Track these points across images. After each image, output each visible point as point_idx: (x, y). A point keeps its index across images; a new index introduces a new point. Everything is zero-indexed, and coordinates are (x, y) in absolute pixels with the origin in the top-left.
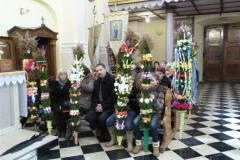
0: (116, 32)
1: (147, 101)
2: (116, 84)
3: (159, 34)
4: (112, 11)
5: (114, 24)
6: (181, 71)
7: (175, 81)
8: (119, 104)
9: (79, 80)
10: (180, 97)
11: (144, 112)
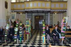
0: (13, 17)
1: (21, 32)
2: (15, 29)
3: (24, 17)
4: (12, 12)
5: (12, 15)
6: (27, 27)
7: (26, 28)
8: (15, 33)
9: (8, 29)
10: (27, 32)
11: (20, 34)
